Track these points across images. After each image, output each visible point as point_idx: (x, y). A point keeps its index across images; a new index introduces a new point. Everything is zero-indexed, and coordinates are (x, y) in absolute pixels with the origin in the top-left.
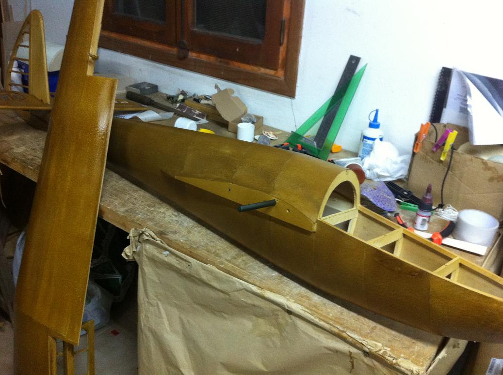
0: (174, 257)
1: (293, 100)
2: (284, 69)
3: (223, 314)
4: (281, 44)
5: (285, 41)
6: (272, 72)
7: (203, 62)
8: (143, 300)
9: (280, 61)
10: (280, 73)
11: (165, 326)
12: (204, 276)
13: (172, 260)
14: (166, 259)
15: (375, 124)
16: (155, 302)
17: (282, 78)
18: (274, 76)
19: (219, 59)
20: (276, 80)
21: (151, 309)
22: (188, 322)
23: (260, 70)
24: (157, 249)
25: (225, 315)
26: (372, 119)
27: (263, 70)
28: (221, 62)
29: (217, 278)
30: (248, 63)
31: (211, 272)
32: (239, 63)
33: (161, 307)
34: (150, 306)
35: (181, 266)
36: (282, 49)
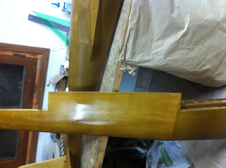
0: (129, 40)
1: (51, 50)
2: (36, 55)
3: (150, 14)
4: (25, 56)
5: (23, 54)
6: (39, 61)
7: (37, 101)
8: (152, 63)
9: (33, 57)
10: (39, 57)
11: (161, 49)
12: (135, 21)
13: (131, 41)
14: (131, 45)
15: (57, 5)
16: (152, 56)
17: (41, 56)
18: (41, 60)
19: (35, 92)
20: (42, 59)
21: (155, 58)
22: (157, 36)
23: (38, 68)
24: (127, 52)
25: (150, 12)
26: (56, 6)
27: (38, 66)
28: (36, 91)
29: (134, 13)
30: (35, 75)
31: (132, 17)
32: (36, 80)
33: (153, 53)
34: (154, 59)
35: (133, 35)
36: (27, 55)
